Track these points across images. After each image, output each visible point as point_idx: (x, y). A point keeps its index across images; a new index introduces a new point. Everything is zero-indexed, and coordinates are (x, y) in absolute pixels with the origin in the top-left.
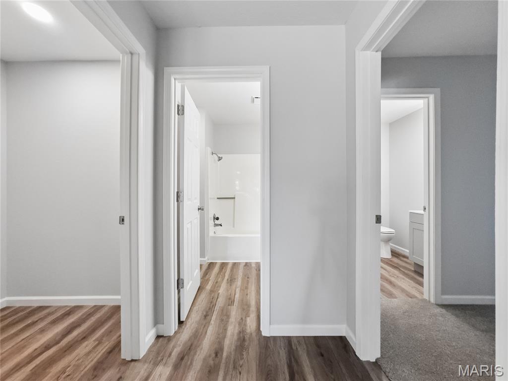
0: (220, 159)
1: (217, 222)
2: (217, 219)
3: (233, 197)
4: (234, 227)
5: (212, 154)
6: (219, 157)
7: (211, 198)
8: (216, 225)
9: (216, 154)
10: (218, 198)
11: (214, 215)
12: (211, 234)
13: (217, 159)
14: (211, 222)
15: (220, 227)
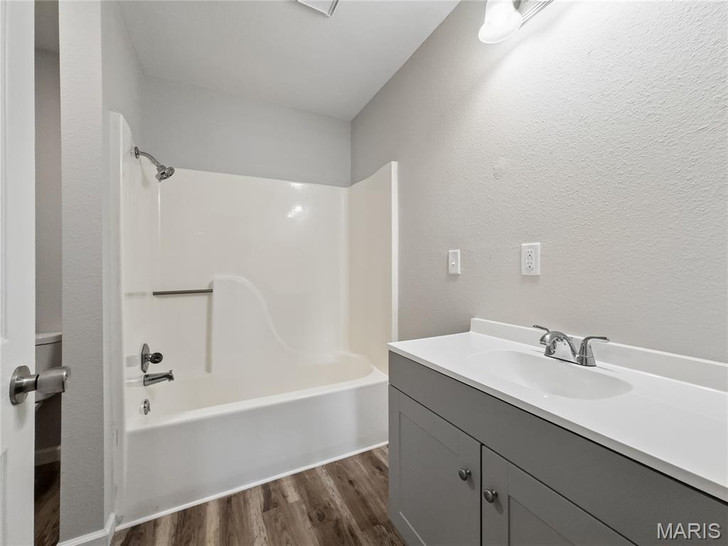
0: (165, 174)
1: (153, 369)
2: (157, 358)
3: (205, 288)
4: (209, 370)
5: (137, 154)
6: (163, 167)
7: (130, 295)
8: (150, 379)
9: (151, 157)
10: (155, 294)
11: (145, 346)
12: (134, 422)
13: (154, 170)
14: (134, 373)
15: (166, 382)
